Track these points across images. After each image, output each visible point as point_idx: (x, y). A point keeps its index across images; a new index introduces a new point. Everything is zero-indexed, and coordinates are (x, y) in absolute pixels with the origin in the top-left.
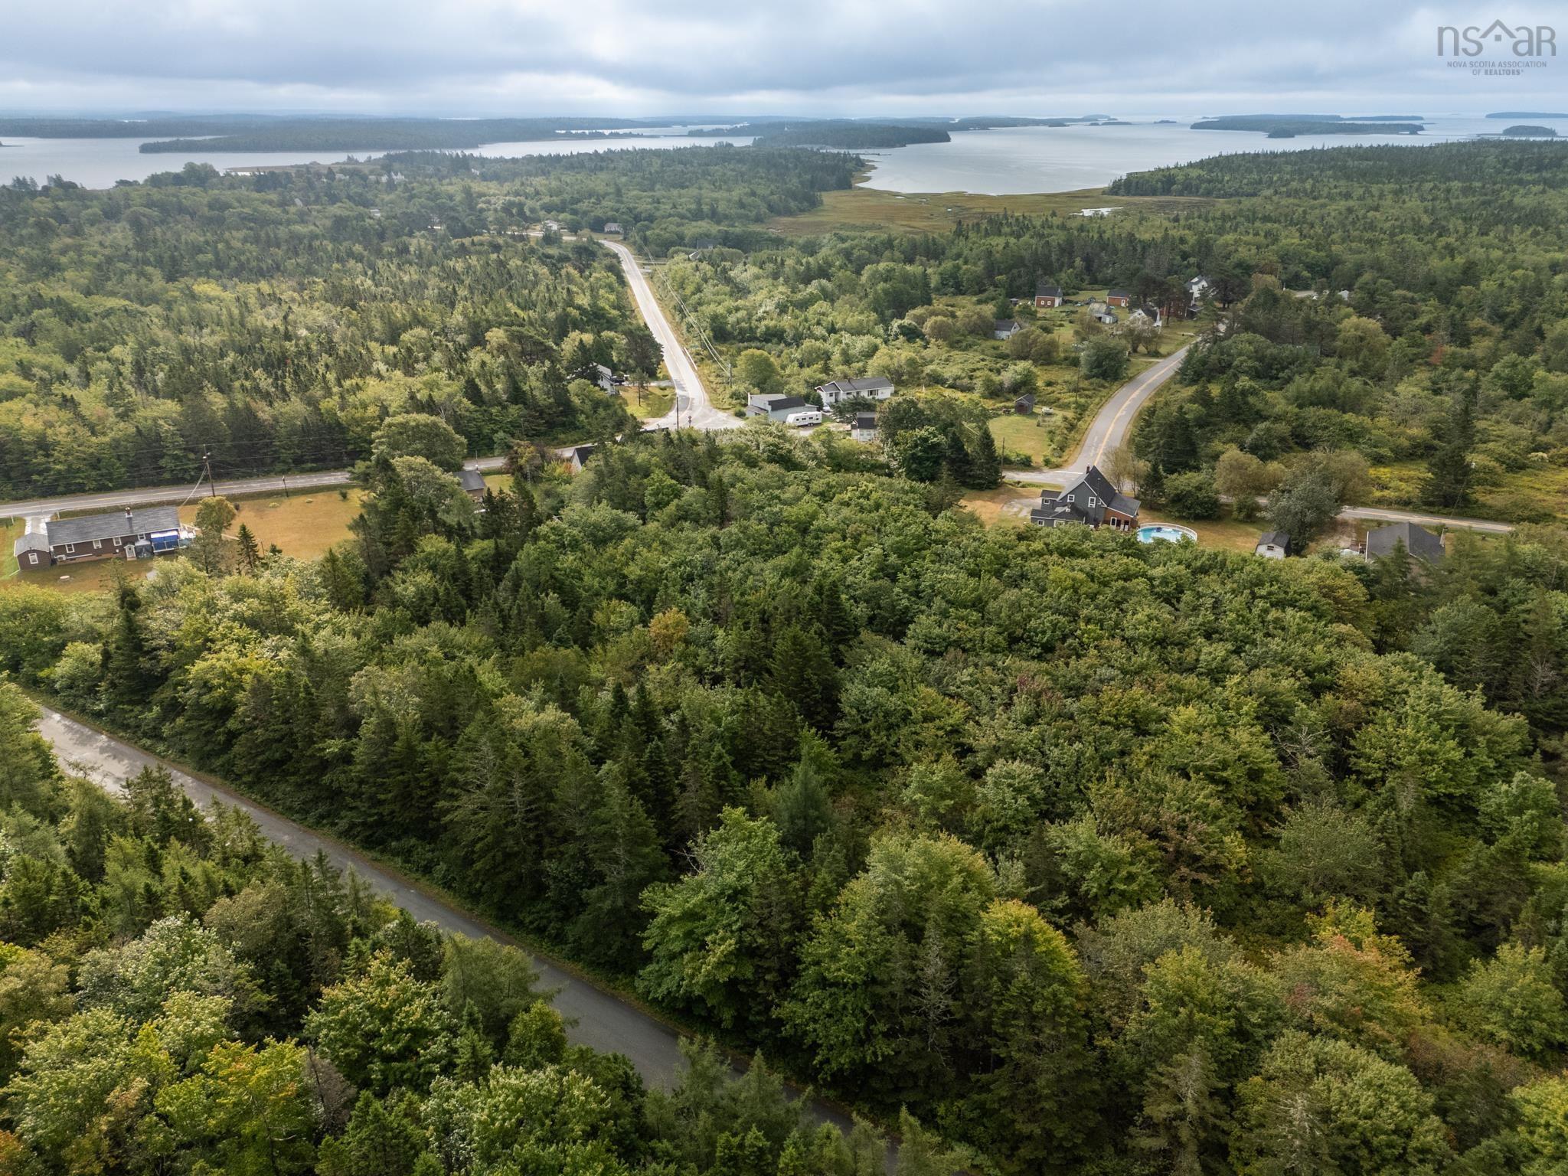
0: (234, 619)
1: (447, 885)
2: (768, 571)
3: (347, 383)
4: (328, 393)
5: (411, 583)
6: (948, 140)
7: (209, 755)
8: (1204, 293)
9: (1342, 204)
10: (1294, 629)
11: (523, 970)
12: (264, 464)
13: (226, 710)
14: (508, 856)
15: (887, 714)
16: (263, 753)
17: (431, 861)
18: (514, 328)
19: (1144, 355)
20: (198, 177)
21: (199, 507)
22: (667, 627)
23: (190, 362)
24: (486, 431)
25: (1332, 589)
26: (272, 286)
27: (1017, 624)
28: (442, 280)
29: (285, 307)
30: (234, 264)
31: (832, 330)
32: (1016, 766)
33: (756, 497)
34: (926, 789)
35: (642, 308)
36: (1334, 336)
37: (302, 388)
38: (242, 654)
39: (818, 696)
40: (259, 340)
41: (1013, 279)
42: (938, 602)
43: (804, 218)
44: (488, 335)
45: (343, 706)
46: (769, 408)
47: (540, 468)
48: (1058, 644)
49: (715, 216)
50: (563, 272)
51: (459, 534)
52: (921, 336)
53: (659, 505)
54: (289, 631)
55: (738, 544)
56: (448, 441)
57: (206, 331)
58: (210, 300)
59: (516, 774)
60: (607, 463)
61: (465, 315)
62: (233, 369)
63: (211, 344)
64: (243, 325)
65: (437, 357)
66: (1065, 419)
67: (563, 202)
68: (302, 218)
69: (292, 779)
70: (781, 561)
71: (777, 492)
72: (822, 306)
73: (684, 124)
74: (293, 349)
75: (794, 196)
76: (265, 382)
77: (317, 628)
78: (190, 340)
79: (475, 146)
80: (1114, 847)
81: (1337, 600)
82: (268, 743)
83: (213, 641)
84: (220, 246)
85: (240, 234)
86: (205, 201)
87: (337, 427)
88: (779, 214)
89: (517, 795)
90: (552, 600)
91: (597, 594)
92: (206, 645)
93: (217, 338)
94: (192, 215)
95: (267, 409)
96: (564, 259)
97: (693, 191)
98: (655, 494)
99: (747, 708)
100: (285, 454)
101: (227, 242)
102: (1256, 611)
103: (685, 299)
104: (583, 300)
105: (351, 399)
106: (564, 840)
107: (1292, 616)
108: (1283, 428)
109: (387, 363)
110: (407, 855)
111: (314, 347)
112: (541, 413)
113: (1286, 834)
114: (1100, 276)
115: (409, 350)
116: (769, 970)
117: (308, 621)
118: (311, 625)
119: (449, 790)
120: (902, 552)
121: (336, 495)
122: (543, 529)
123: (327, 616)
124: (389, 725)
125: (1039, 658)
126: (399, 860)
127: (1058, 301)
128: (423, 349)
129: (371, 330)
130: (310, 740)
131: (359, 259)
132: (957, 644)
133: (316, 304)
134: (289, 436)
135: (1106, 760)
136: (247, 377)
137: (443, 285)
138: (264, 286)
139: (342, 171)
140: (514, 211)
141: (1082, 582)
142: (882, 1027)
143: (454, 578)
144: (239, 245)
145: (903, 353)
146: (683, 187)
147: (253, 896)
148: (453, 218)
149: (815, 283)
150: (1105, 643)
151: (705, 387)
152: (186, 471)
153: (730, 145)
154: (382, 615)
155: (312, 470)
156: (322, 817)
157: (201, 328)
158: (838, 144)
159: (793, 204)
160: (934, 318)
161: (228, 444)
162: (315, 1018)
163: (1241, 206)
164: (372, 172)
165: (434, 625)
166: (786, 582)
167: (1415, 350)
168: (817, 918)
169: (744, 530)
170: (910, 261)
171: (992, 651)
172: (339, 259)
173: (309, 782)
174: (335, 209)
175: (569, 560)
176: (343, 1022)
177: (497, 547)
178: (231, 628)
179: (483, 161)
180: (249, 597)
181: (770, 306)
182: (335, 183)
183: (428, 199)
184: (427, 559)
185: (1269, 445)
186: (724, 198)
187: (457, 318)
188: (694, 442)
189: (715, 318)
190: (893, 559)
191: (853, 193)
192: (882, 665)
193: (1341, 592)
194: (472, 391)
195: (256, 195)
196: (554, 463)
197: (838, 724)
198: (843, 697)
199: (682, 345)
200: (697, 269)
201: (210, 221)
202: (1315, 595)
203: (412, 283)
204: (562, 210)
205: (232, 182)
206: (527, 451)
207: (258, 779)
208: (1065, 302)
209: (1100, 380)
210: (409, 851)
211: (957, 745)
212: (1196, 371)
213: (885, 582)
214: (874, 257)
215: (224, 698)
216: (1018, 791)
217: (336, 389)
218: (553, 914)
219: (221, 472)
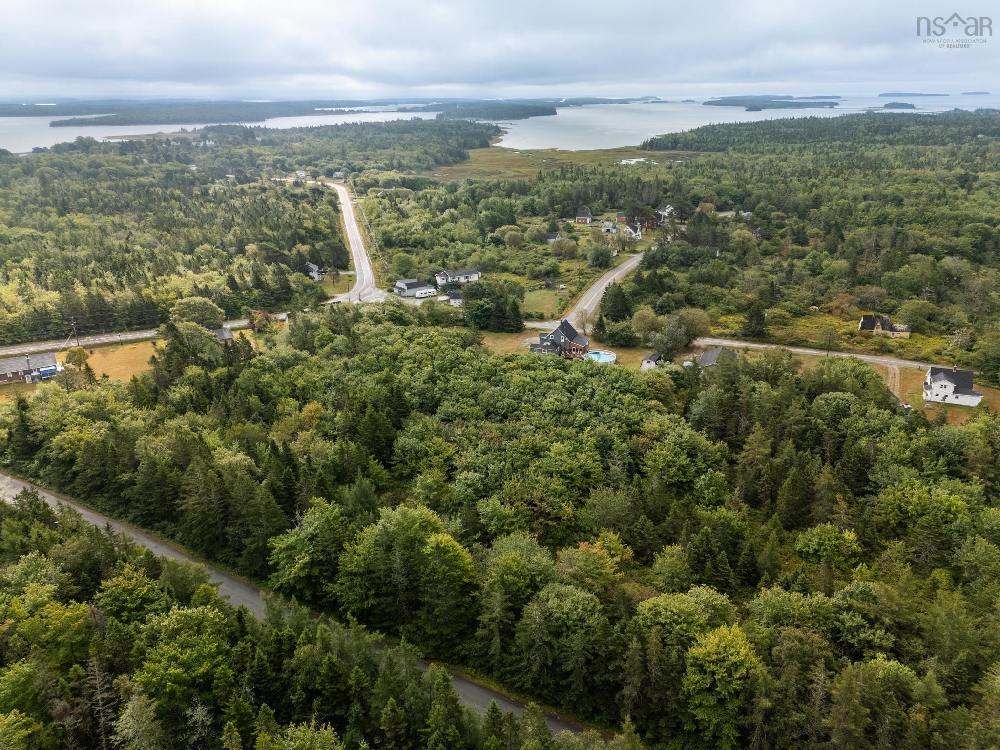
0: (78, 413)
1: (182, 543)
2: (370, 381)
3: (159, 279)
4: (148, 285)
5: (177, 393)
6: (555, 113)
7: (65, 484)
8: (670, 214)
9: (767, 157)
10: (626, 404)
11: (202, 572)
12: (109, 327)
13: (72, 461)
14: (210, 526)
15: (417, 452)
16: (90, 482)
17: (174, 531)
18: (264, 243)
19: (628, 252)
20: (85, 145)
21: (67, 352)
22: (311, 412)
23: (68, 268)
24: (239, 304)
25: (654, 383)
26: (122, 218)
27: (491, 405)
28: (226, 213)
29: (128, 231)
30: (101, 204)
31: (452, 240)
32: (471, 474)
33: (372, 341)
34: (425, 487)
35: (347, 227)
36: (728, 240)
37: (132, 282)
38: (81, 431)
39: (384, 444)
40: (110, 253)
41: (565, 207)
42: (455, 395)
43: (456, 167)
44: (247, 247)
45: (132, 456)
46: (406, 288)
47: (265, 326)
48: (509, 414)
49: (401, 168)
50: (300, 206)
51: (209, 365)
52: (503, 243)
53: (322, 346)
54: (108, 419)
55: (359, 367)
56: (213, 311)
57: (79, 248)
58: (84, 228)
59: (212, 486)
60: (295, 324)
61: (235, 235)
62: (94, 271)
63: (82, 257)
64: (101, 244)
65: (215, 261)
66: (570, 291)
67: (310, 159)
68: (146, 172)
69: (106, 495)
70: (377, 375)
71: (384, 338)
72: (449, 225)
73: (396, 104)
74: (131, 258)
75: (451, 153)
76: (110, 278)
77: (124, 416)
78: (69, 253)
79: (262, 119)
80: (508, 510)
81: (656, 389)
82: (93, 477)
83: (66, 426)
84: (93, 193)
85: (105, 184)
86: (86, 163)
87: (154, 305)
88: (442, 164)
89: (213, 496)
90: (254, 399)
91: (281, 396)
92: (63, 427)
93: (85, 253)
94: (78, 171)
95: (111, 295)
96: (304, 196)
97: (390, 151)
98: (320, 340)
99: (342, 451)
100: (120, 321)
101: (97, 190)
102: (612, 395)
103: (370, 222)
104: (308, 224)
105: (160, 288)
106: (237, 517)
107: (629, 397)
108: (679, 296)
109: (185, 265)
110: (163, 529)
111: (143, 257)
112: (272, 294)
113: (589, 501)
114: (616, 204)
115: (199, 258)
116: (326, 571)
117: (119, 413)
118: (121, 415)
119: (182, 495)
120: (442, 370)
121: (150, 344)
122: (254, 361)
123: (129, 411)
124: (153, 464)
125: (501, 421)
126: (159, 532)
127: (589, 220)
128: (207, 257)
129: (178, 245)
130: (115, 474)
131: (178, 199)
132: (460, 415)
133: (147, 230)
134: (124, 310)
135: (515, 470)
136: (101, 276)
137: (227, 215)
138: (117, 219)
139: (174, 140)
140: (278, 165)
141: (528, 383)
142: (373, 592)
143: (203, 389)
144: (104, 192)
145: (491, 253)
146: (384, 149)
147: (72, 544)
148: (240, 172)
149: (447, 211)
150: (532, 413)
151: (374, 275)
152: (63, 331)
153: (420, 119)
154: (160, 411)
155: (137, 329)
156: (121, 513)
157: (76, 246)
158: (487, 117)
159: (450, 159)
160: (510, 233)
161: (88, 316)
162: (98, 595)
163: (711, 159)
164: (195, 139)
165: (187, 414)
166: (378, 387)
167: (774, 248)
168: (346, 545)
169: (362, 360)
170: (509, 196)
171: (477, 419)
172: (165, 200)
173: (115, 496)
174: (168, 166)
175: (267, 377)
176: (110, 596)
177: (229, 371)
178: (76, 419)
179: (265, 131)
180: (88, 401)
181: (419, 226)
182: (171, 147)
183: (227, 158)
184: (189, 379)
185: (668, 305)
186: (407, 156)
187: (230, 237)
188: (347, 311)
189: (384, 233)
190: (437, 373)
191: (490, 150)
192: (419, 428)
193: (658, 385)
194: (231, 282)
195: (119, 158)
196: (273, 323)
197: (392, 458)
198: (395, 444)
199: (366, 249)
200: (380, 203)
201: (88, 175)
202: (643, 386)
203: (208, 214)
204: (309, 163)
205: (106, 148)
206: (258, 315)
207: (89, 496)
208: (593, 220)
209: (597, 268)
210: (164, 528)
211: (450, 466)
212: (651, 262)
213: (430, 385)
214: (488, 193)
215: (71, 455)
216: (469, 486)
217: (152, 283)
218: (232, 553)
219: (81, 332)
